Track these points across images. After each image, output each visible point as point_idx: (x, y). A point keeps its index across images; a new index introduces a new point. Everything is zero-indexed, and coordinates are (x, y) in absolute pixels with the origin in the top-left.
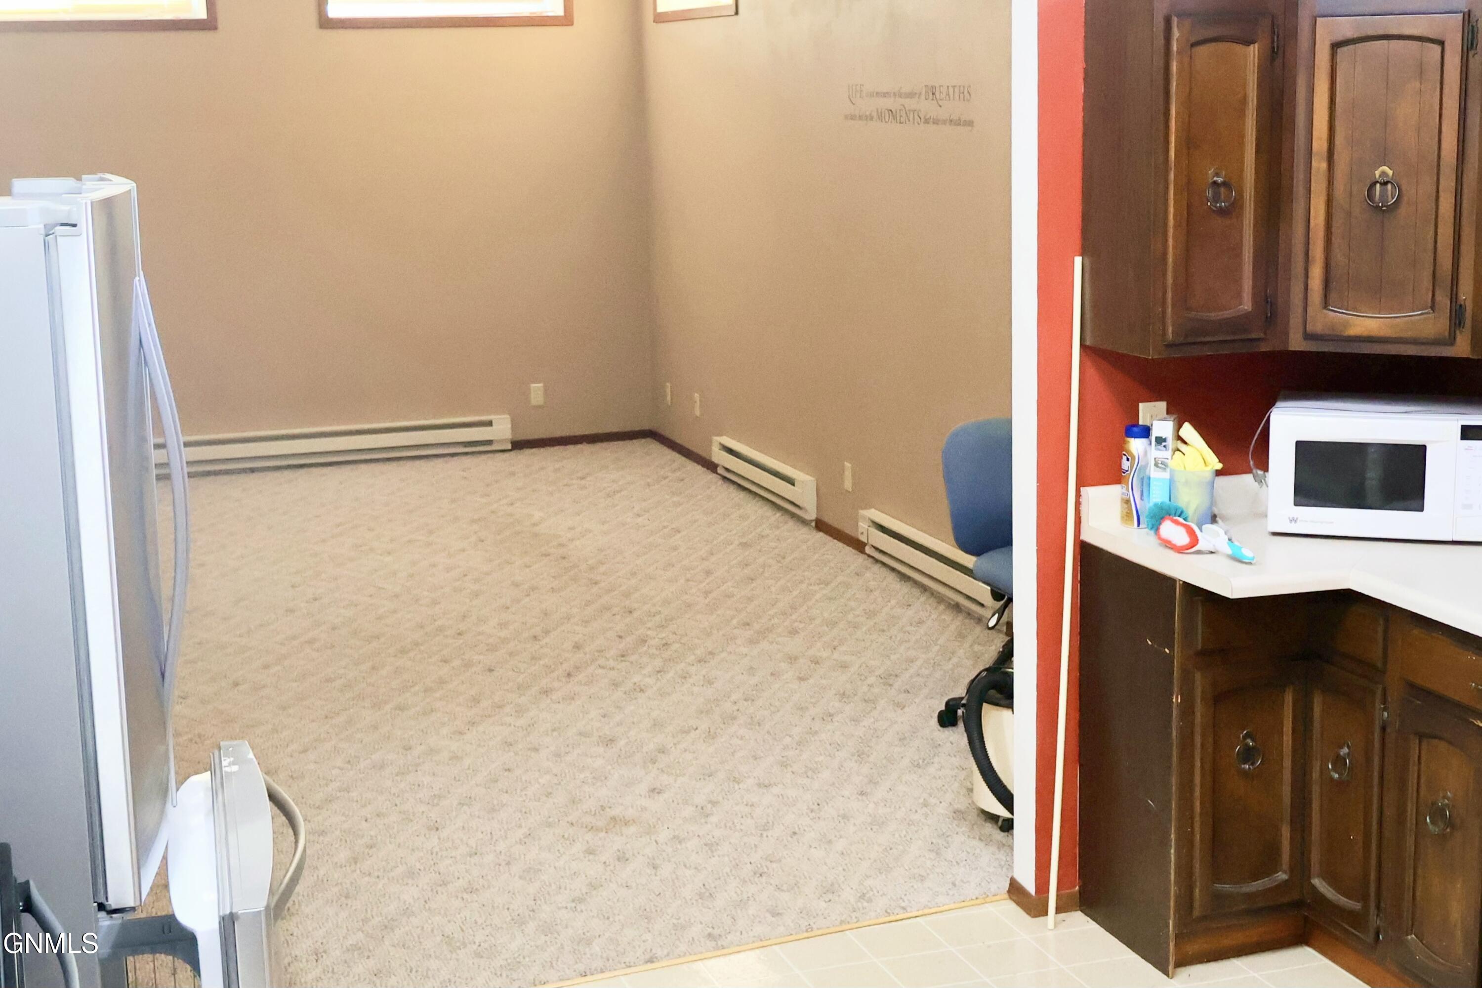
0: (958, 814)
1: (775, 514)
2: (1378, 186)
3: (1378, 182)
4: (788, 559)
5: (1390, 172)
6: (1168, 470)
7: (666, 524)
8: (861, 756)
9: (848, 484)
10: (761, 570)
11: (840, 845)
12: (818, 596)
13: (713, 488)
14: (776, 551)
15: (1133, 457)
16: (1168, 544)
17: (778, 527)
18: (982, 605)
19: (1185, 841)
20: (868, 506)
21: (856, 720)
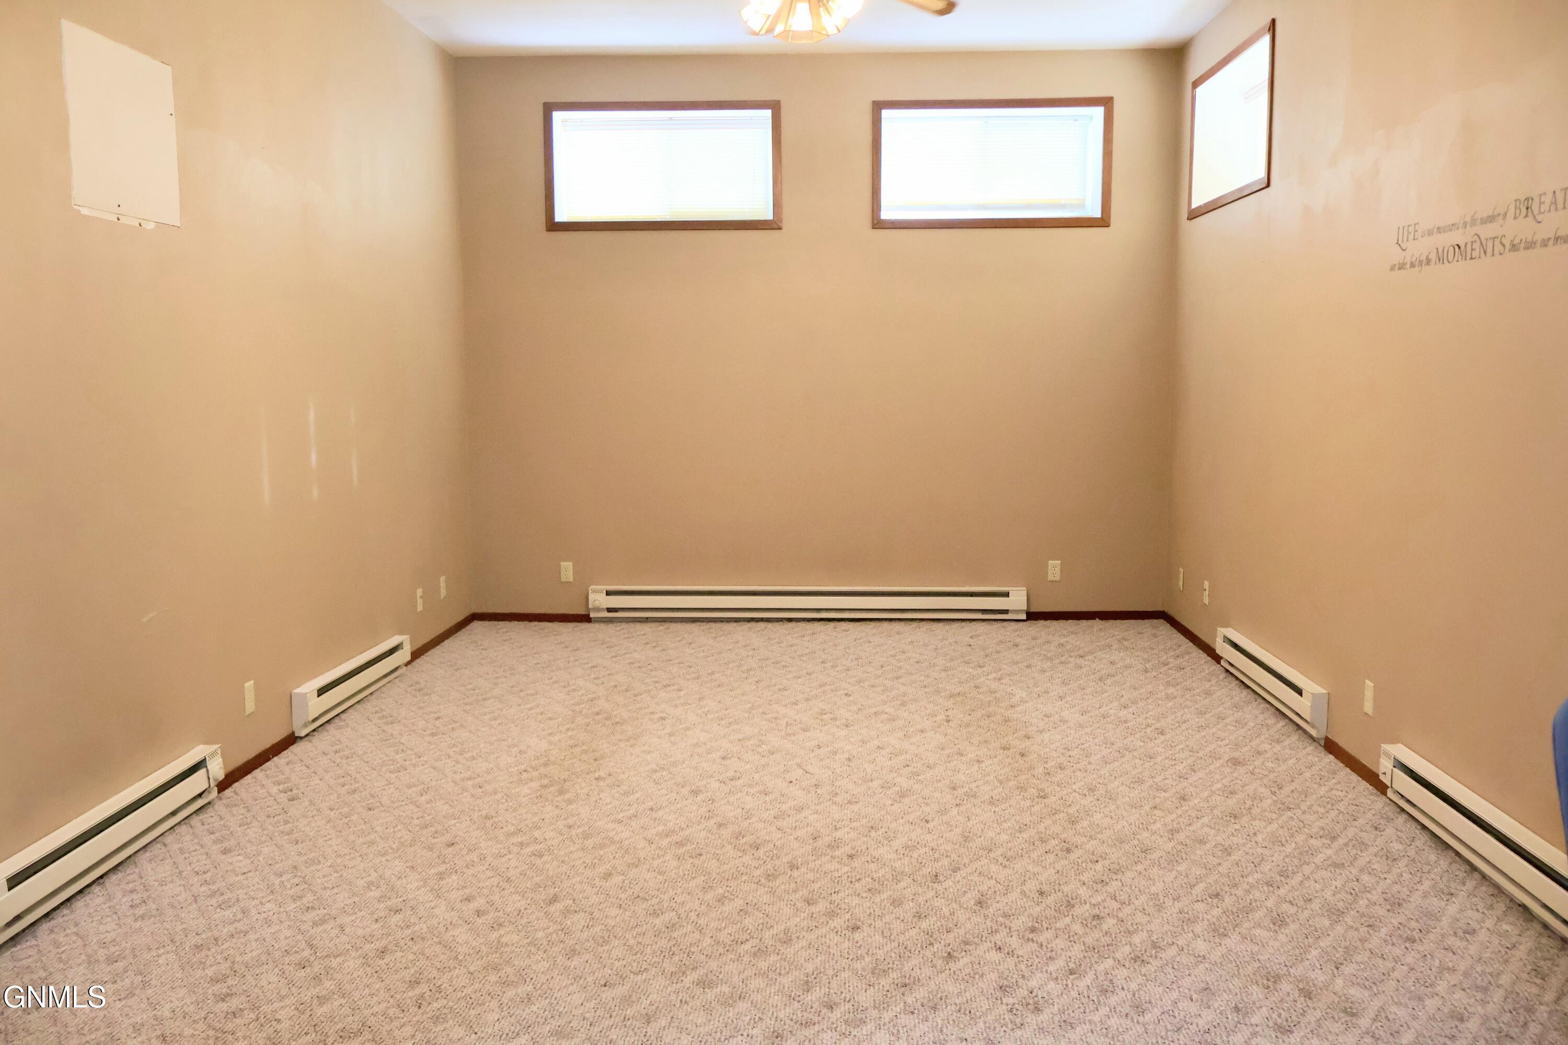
1: (1278, 722)
4: (1287, 790)
7: (1150, 721)
9: (1368, 707)
10: (1249, 803)
12: (1319, 859)
13: (1214, 682)
14: (1272, 776)
17: (1278, 742)
20: (1394, 741)
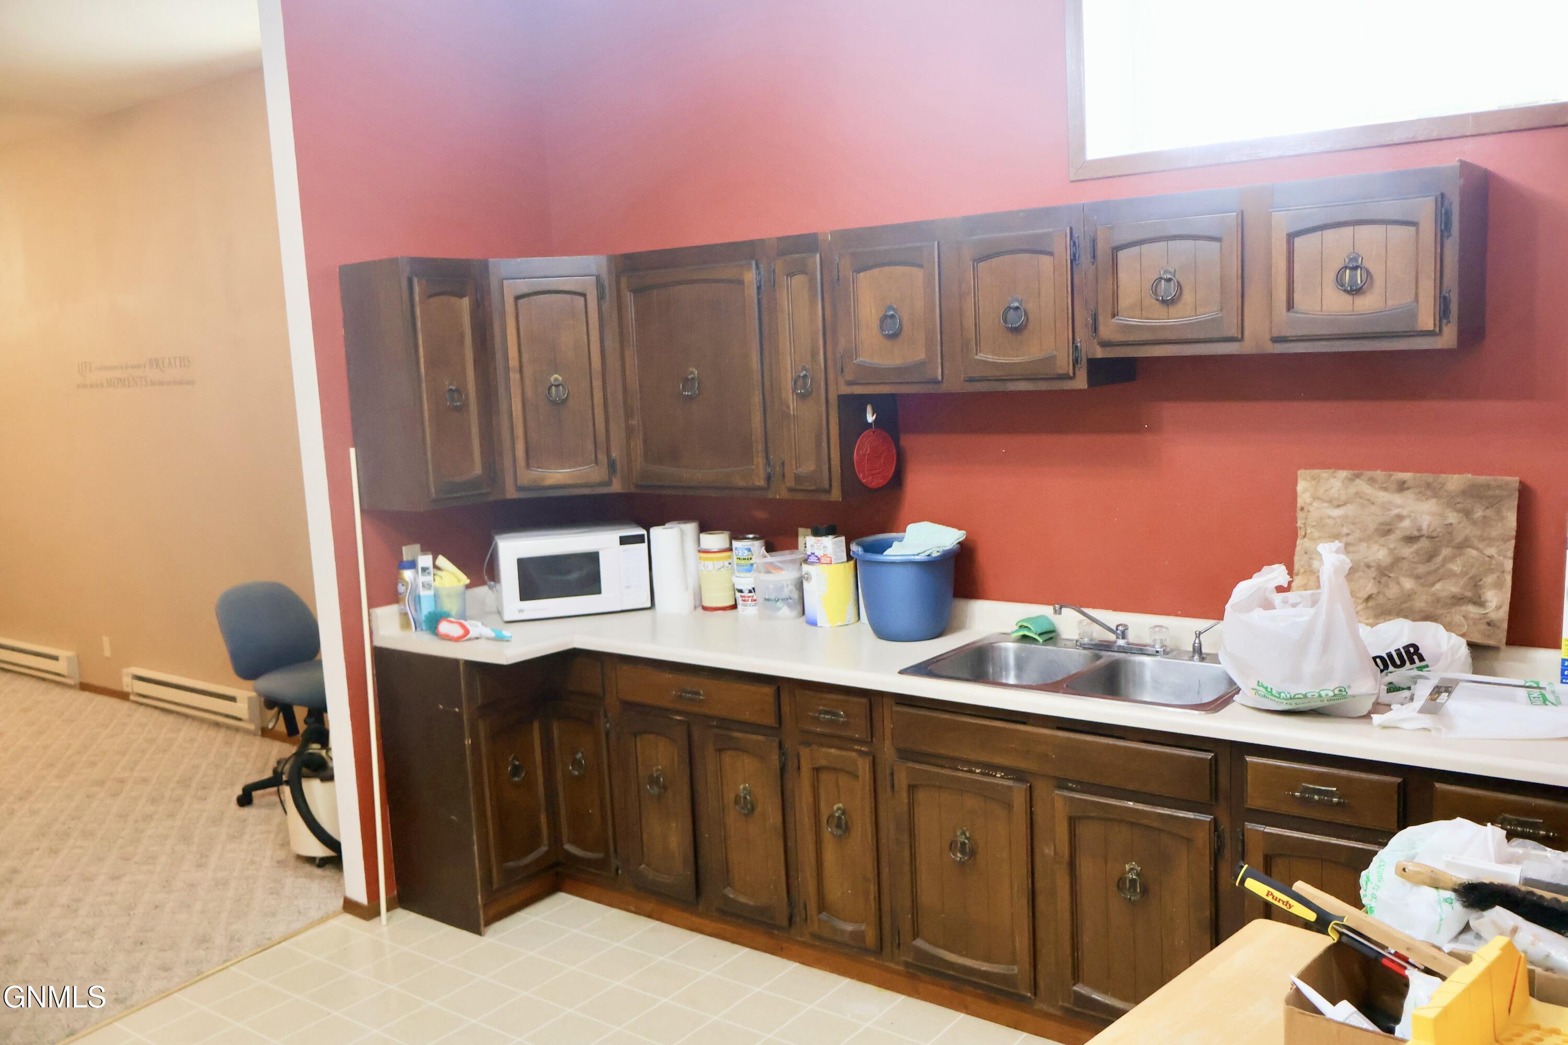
0: (281, 863)
2: (553, 387)
3: (552, 385)
5: (560, 378)
6: (432, 588)
8: (186, 839)
9: (107, 653)
10: (46, 726)
11: (198, 906)
12: (103, 736)
15: (407, 583)
16: (447, 638)
18: (240, 720)
19: (484, 838)
20: (128, 666)
21: (171, 816)
